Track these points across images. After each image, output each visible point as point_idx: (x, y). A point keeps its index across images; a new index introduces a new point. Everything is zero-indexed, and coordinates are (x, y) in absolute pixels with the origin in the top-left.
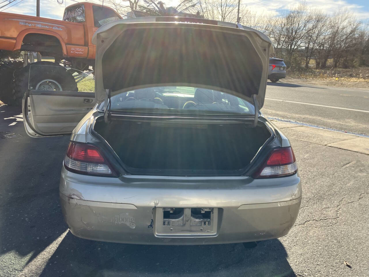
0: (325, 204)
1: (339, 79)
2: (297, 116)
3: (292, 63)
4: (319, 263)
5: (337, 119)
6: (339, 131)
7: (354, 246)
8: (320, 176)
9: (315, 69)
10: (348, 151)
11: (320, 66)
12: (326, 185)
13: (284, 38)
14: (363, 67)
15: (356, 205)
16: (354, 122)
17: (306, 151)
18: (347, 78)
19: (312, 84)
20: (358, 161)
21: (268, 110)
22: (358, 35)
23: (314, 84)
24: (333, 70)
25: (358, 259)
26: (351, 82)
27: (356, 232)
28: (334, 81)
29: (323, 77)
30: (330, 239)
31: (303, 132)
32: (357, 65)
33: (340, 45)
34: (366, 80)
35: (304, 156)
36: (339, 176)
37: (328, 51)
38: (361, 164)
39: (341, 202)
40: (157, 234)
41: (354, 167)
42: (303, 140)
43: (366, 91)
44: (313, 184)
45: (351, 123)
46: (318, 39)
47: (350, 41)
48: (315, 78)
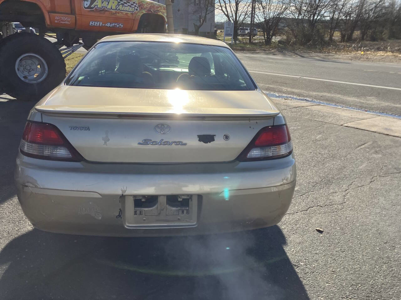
0: (333, 188)
1: (364, 53)
2: (314, 93)
3: (314, 36)
4: (317, 252)
5: (358, 97)
6: (359, 109)
7: (358, 233)
8: (331, 158)
9: (340, 42)
10: (366, 131)
11: (346, 39)
12: (336, 168)
13: (306, 7)
14: (393, 40)
15: (366, 189)
16: (377, 99)
17: (320, 132)
18: (374, 51)
19: (335, 59)
20: (375, 142)
21: (283, 88)
22: (388, 4)
23: (338, 58)
24: (359, 42)
25: (362, 247)
26: (378, 56)
27: (363, 218)
28: (359, 54)
29: (347, 52)
30: (333, 225)
31: (319, 111)
32: (387, 37)
33: (369, 14)
34: (394, 54)
35: (317, 137)
36: (352, 158)
37: (355, 22)
38: (378, 145)
39: (350, 186)
40: (127, 224)
41: (369, 148)
42: (317, 120)
43: (393, 65)
44: (322, 167)
45: (373, 101)
46: (344, 8)
47: (379, 11)
48: (338, 52)
